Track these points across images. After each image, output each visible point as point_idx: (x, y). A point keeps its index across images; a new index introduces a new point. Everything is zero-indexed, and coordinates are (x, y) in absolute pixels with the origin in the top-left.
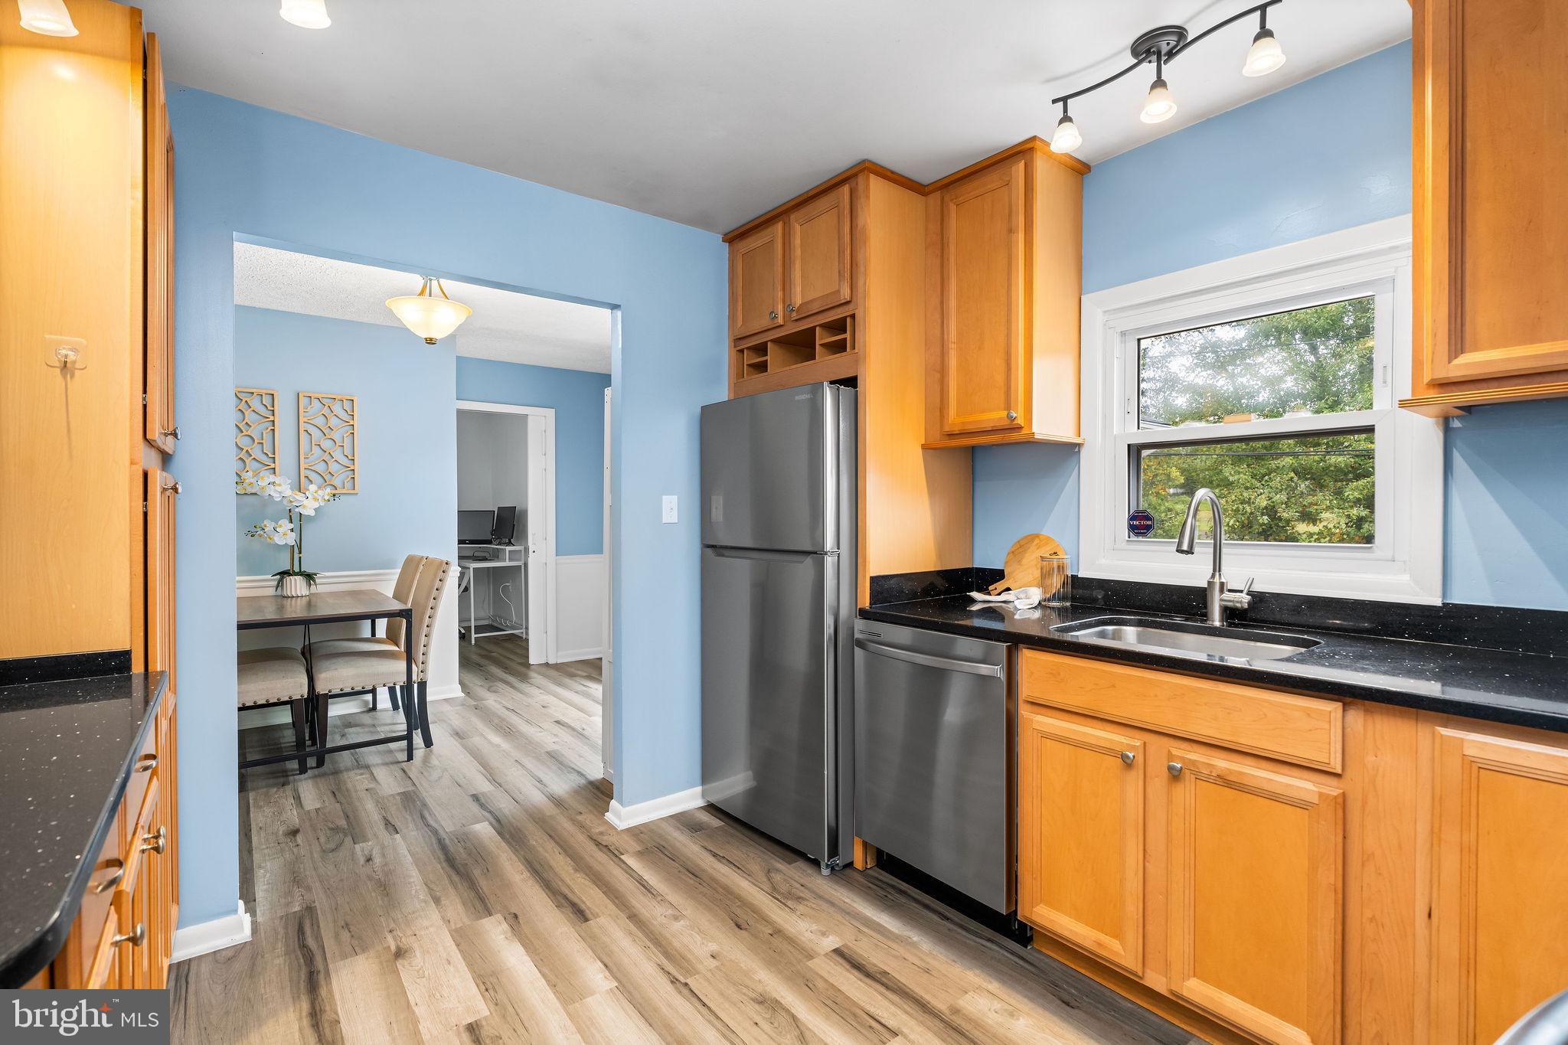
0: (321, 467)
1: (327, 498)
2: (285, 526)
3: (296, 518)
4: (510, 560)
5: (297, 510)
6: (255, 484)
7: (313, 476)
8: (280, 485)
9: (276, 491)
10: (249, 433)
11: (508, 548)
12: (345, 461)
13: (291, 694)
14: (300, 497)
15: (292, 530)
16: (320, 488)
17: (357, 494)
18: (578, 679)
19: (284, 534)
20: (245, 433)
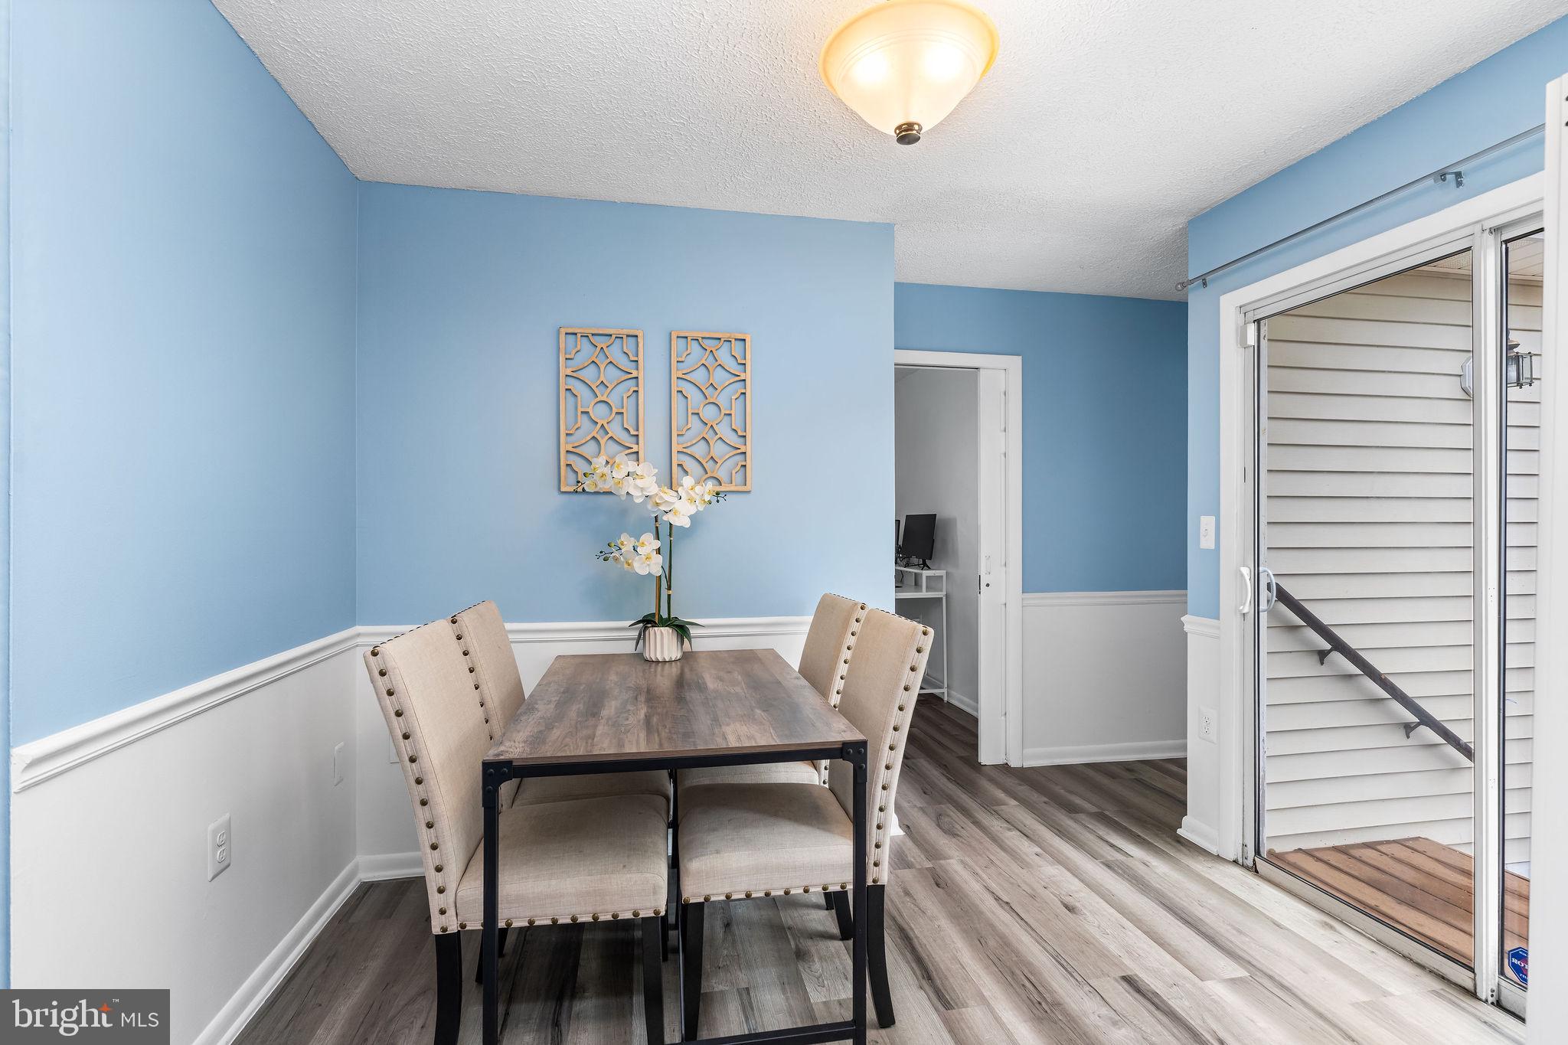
0: (699, 450)
1: (707, 498)
2: (649, 543)
3: (664, 531)
4: (928, 589)
5: (665, 518)
6: (609, 478)
7: (689, 464)
8: (642, 477)
9: (636, 487)
10: (604, 398)
11: (926, 573)
12: (733, 439)
13: (637, 906)
14: (669, 496)
15: (658, 551)
16: (698, 482)
17: (749, 492)
18: (1082, 817)
19: (646, 559)
20: (600, 398)
